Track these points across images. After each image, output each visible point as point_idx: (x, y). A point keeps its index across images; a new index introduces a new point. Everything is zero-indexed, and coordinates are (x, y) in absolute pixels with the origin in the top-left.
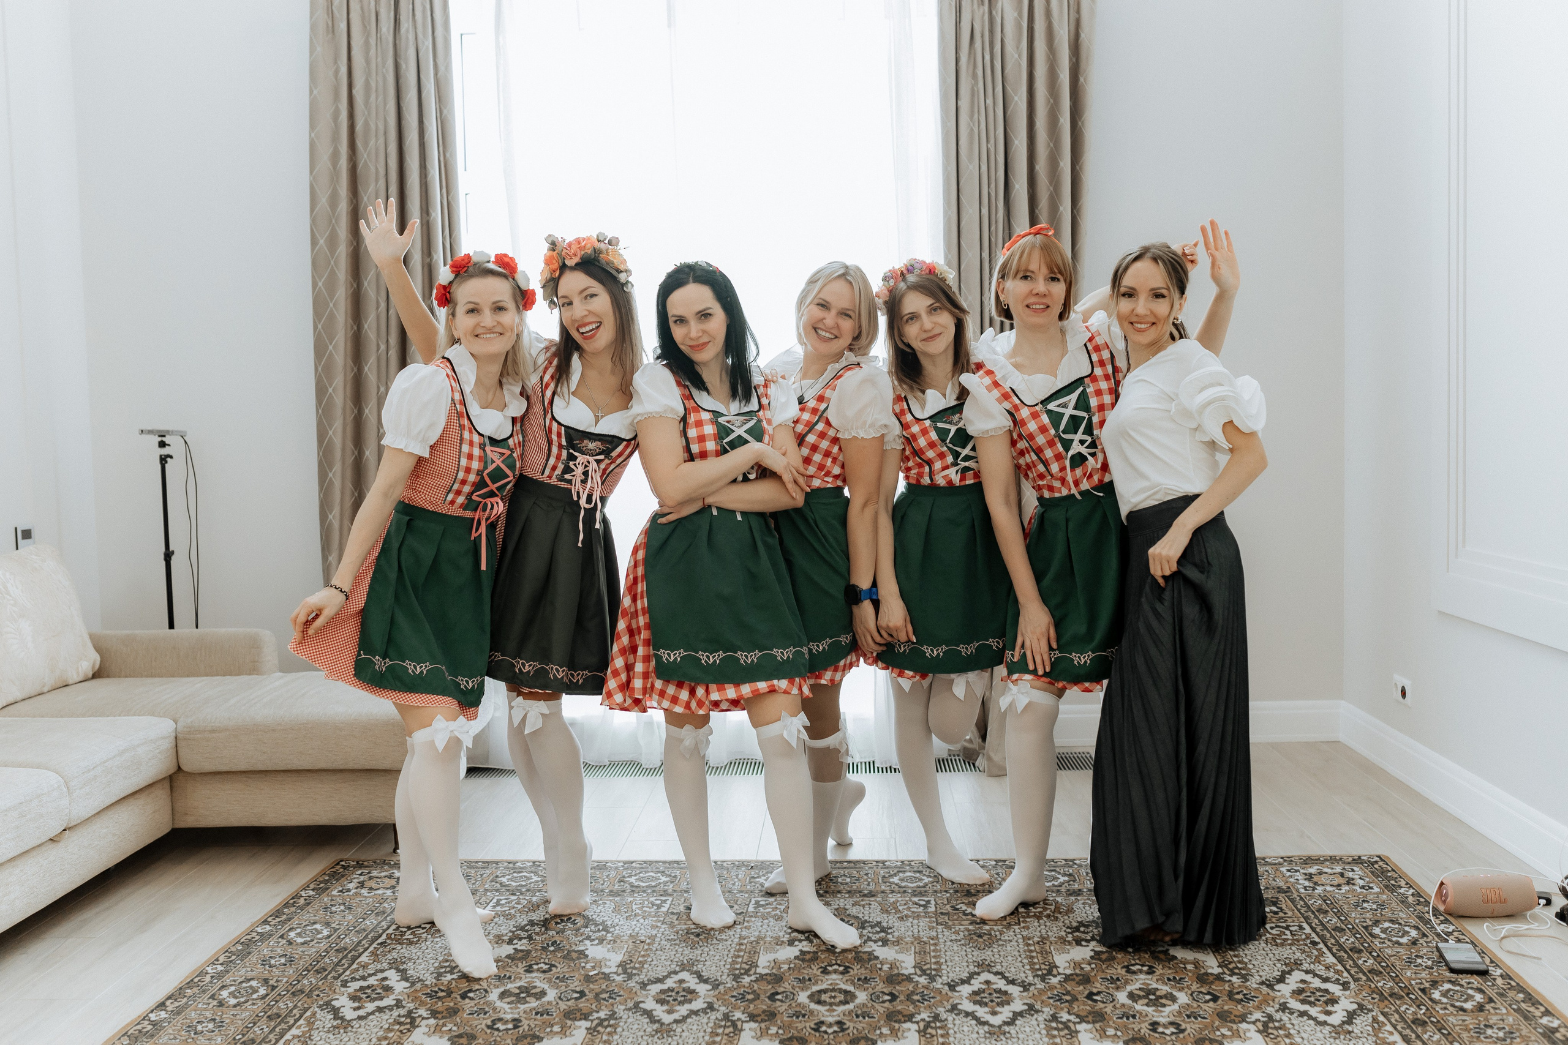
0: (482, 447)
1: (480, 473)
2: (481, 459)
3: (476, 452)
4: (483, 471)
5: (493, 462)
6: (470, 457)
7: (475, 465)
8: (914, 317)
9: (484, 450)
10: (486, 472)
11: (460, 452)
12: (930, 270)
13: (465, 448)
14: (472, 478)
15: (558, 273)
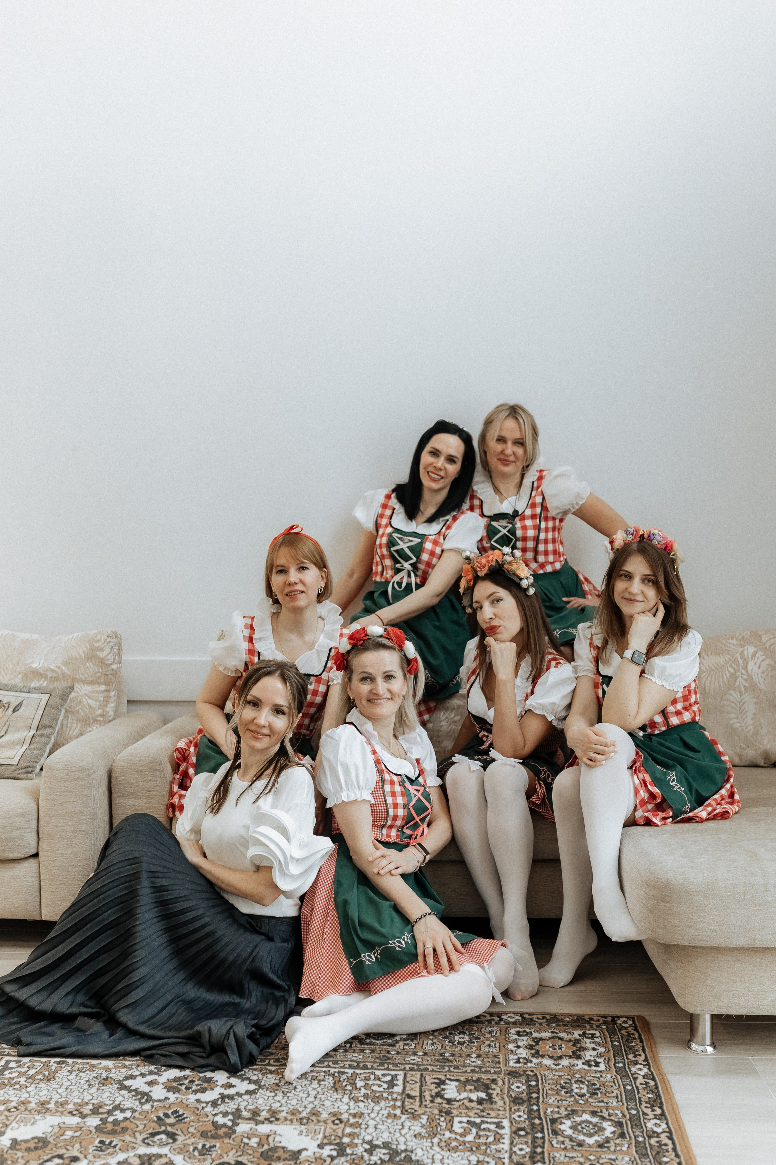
0: (402, 784)
1: (405, 806)
2: (403, 794)
3: (398, 789)
4: (408, 804)
5: (415, 795)
6: (393, 794)
7: (400, 800)
8: (629, 577)
9: (404, 787)
10: (411, 805)
11: (384, 793)
12: (666, 547)
13: (387, 788)
14: (401, 812)
15: (472, 583)
